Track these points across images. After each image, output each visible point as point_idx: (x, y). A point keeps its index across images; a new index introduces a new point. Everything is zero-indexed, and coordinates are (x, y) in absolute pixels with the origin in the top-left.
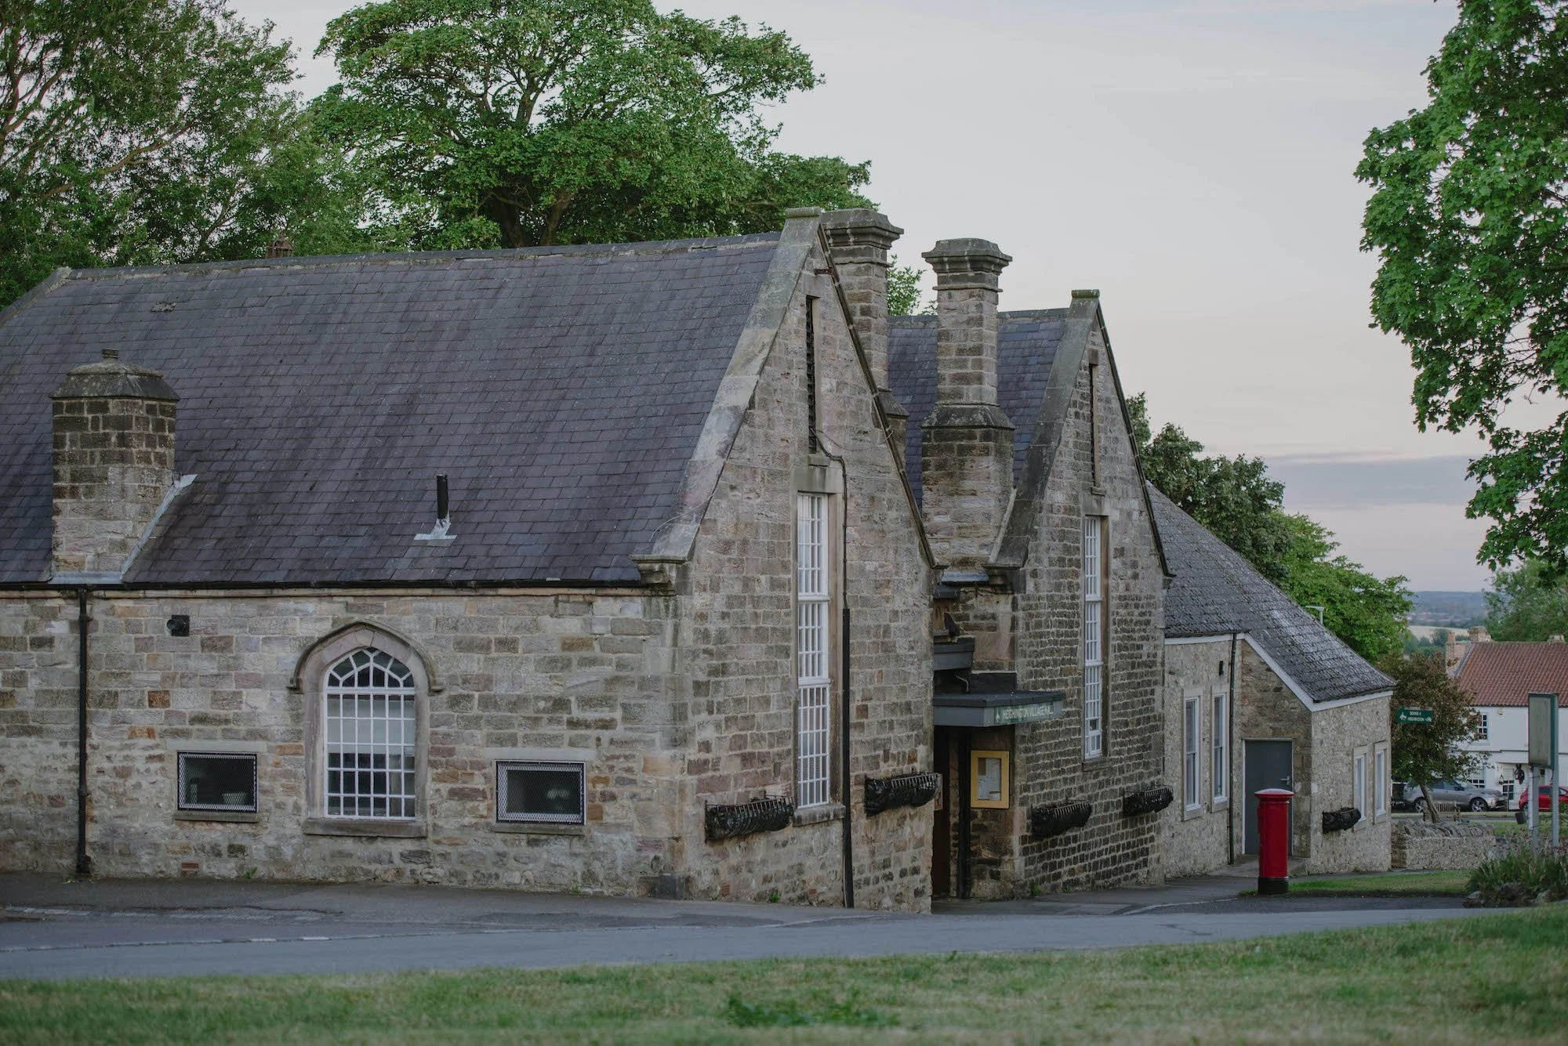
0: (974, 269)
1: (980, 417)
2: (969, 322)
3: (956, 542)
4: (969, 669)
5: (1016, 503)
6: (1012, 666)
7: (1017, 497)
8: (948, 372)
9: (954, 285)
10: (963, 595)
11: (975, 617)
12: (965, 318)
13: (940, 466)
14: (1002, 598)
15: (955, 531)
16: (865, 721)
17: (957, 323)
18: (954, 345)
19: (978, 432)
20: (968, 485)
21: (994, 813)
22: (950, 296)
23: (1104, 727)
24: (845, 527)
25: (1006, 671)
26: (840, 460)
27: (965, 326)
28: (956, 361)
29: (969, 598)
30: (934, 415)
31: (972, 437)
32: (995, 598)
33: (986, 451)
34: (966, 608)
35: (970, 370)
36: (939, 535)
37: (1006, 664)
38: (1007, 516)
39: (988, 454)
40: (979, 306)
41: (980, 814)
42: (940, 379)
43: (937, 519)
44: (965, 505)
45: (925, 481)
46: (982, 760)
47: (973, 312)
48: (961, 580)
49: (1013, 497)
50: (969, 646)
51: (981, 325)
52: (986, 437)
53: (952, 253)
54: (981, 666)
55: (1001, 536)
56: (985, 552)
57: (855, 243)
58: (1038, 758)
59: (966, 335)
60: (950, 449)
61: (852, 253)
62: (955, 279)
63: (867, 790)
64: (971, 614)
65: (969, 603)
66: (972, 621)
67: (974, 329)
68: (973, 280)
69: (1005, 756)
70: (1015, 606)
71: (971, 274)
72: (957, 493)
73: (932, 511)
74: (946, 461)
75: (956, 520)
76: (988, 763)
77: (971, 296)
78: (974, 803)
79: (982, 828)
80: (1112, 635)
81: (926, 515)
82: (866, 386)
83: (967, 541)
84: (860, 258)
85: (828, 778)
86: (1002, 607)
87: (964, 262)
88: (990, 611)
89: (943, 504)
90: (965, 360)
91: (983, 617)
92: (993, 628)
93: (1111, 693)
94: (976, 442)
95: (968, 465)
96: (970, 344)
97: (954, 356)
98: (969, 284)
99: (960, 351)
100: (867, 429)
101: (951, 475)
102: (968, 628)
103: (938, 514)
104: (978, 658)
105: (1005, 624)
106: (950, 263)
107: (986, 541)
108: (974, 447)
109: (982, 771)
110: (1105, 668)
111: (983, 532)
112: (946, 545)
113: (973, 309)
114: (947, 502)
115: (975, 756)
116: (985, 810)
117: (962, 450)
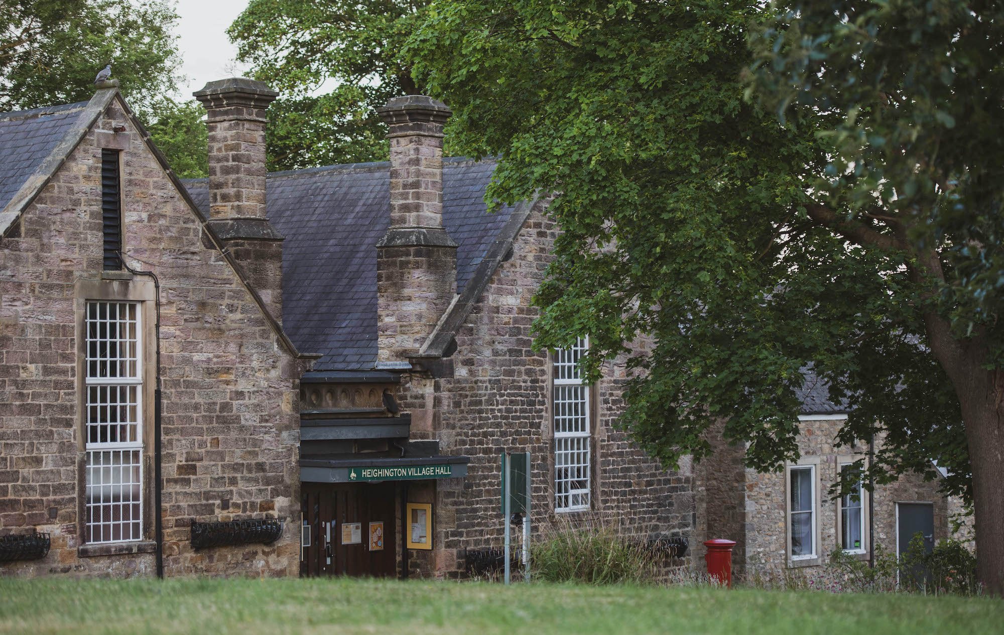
0: (412, 120)
1: (414, 238)
2: (409, 163)
3: (399, 338)
4: (407, 438)
5: (456, 306)
6: (434, 436)
7: (459, 301)
8: (397, 203)
9: (399, 134)
10: (402, 380)
11: (411, 397)
12: (407, 159)
13: (389, 278)
14: (428, 382)
15: (398, 329)
16: (192, 477)
17: (402, 164)
18: (401, 181)
19: (412, 249)
20: (407, 292)
21: (423, 553)
22: (398, 142)
23: (591, 487)
24: (158, 326)
25: (431, 440)
26: (150, 274)
27: (407, 166)
28: (402, 194)
29: (407, 382)
30: (386, 237)
31: (408, 255)
32: (424, 382)
33: (417, 266)
34: (406, 390)
35: (410, 201)
36: (388, 333)
37: (431, 434)
38: (444, 317)
39: (418, 268)
40: (417, 150)
41: (415, 554)
42: (391, 208)
43: (387, 320)
44: (404, 308)
45: (379, 289)
46: (414, 512)
47: (413, 156)
48: (401, 367)
49: (454, 301)
50: (407, 421)
51: (418, 164)
52: (418, 254)
53: (395, 108)
54: (415, 437)
55: (435, 332)
56: (417, 345)
57: (228, 105)
58: (476, 510)
59: (408, 173)
60: (394, 264)
61: (226, 113)
62: (401, 129)
63: (192, 531)
64: (408, 394)
65: (407, 385)
66: (409, 400)
67: (413, 169)
68: (412, 129)
69: (428, 508)
70: (437, 388)
71: (411, 124)
72: (399, 298)
73: (383, 313)
74: (392, 273)
75: (399, 320)
76: (419, 513)
77: (411, 142)
78: (410, 545)
79: (415, 565)
80: (600, 412)
81: (380, 316)
82: (193, 217)
83: (405, 337)
84: (231, 117)
85: (141, 521)
86: (428, 390)
87: (403, 115)
88: (421, 392)
89: (391, 308)
90: (408, 193)
91: (416, 397)
92: (423, 406)
93: (600, 459)
94: (411, 258)
95: (406, 276)
96: (410, 180)
97: (401, 190)
98: (409, 133)
99: (405, 186)
100: (196, 250)
101: (395, 284)
102: (408, 406)
103: (388, 316)
104: (413, 430)
105: (430, 402)
106: (396, 116)
107: (418, 336)
108: (408, 262)
109: (415, 520)
110: (593, 439)
111: (417, 329)
112: (393, 340)
113: (412, 152)
114: (393, 307)
115: (410, 507)
116: (418, 551)
117: (404, 265)
